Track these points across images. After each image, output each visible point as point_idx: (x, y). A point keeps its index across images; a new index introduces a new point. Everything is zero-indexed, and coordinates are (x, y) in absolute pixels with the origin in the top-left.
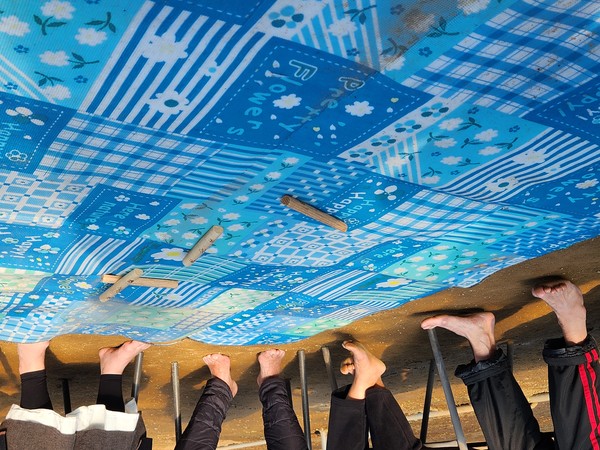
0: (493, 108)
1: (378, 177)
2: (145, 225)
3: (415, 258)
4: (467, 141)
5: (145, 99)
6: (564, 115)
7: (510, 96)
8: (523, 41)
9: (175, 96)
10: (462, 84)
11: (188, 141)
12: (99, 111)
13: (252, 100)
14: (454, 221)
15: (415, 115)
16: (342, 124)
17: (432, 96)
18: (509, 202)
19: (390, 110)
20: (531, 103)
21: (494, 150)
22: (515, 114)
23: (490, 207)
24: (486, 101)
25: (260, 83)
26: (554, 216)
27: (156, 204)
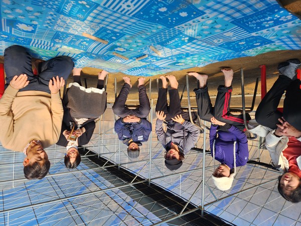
0: (222, 18)
1: (184, 35)
2: (114, 40)
3: (188, 58)
4: (212, 27)
5: (121, 4)
6: (242, 23)
9: (130, 4)
10: (215, 10)
11: (131, 18)
12: (107, 6)
13: (153, 8)
14: (202, 49)
15: (199, 18)
16: (177, 18)
17: (206, 13)
18: (219, 46)
19: (192, 16)
20: (233, 18)
21: (219, 31)
22: (228, 21)
23: (213, 46)
24: (221, 16)
25: (156, 3)
26: (230, 51)
27: (118, 34)
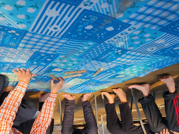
0: (149, 28)
1: (116, 48)
2: (49, 62)
3: (127, 70)
4: (141, 37)
5: (48, 27)
6: (170, 29)
7: (154, 24)
8: (158, 8)
9: (56, 26)
10: (140, 21)
11: (61, 39)
12: (35, 31)
13: (79, 27)
14: (138, 59)
15: (126, 30)
16: (105, 33)
17: (131, 25)
18: (154, 54)
19: (119, 29)
20: (161, 26)
21: (149, 40)
22: (155, 29)
23: (148, 55)
24: (147, 26)
25: (81, 22)
26: (167, 57)
27: (52, 56)
